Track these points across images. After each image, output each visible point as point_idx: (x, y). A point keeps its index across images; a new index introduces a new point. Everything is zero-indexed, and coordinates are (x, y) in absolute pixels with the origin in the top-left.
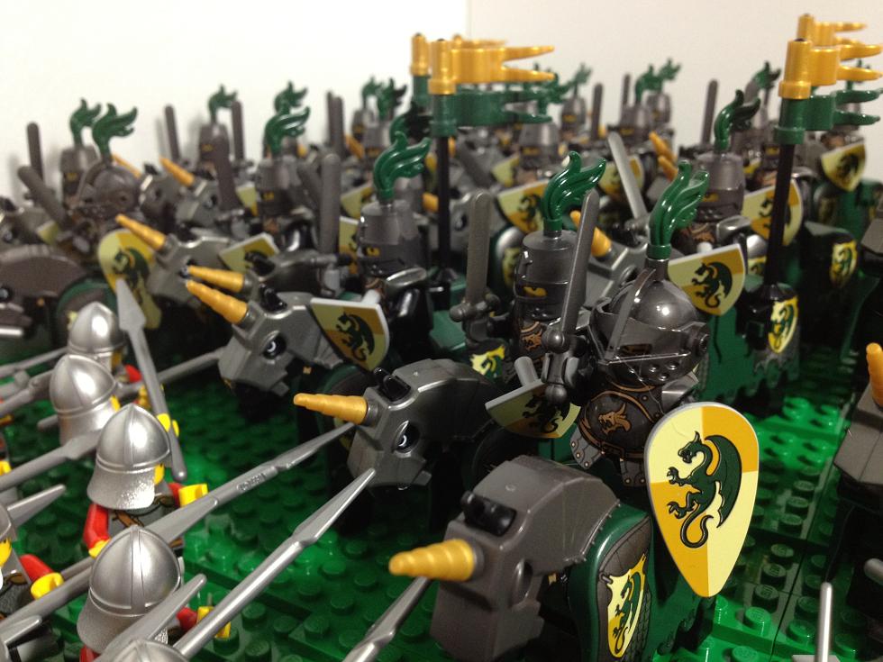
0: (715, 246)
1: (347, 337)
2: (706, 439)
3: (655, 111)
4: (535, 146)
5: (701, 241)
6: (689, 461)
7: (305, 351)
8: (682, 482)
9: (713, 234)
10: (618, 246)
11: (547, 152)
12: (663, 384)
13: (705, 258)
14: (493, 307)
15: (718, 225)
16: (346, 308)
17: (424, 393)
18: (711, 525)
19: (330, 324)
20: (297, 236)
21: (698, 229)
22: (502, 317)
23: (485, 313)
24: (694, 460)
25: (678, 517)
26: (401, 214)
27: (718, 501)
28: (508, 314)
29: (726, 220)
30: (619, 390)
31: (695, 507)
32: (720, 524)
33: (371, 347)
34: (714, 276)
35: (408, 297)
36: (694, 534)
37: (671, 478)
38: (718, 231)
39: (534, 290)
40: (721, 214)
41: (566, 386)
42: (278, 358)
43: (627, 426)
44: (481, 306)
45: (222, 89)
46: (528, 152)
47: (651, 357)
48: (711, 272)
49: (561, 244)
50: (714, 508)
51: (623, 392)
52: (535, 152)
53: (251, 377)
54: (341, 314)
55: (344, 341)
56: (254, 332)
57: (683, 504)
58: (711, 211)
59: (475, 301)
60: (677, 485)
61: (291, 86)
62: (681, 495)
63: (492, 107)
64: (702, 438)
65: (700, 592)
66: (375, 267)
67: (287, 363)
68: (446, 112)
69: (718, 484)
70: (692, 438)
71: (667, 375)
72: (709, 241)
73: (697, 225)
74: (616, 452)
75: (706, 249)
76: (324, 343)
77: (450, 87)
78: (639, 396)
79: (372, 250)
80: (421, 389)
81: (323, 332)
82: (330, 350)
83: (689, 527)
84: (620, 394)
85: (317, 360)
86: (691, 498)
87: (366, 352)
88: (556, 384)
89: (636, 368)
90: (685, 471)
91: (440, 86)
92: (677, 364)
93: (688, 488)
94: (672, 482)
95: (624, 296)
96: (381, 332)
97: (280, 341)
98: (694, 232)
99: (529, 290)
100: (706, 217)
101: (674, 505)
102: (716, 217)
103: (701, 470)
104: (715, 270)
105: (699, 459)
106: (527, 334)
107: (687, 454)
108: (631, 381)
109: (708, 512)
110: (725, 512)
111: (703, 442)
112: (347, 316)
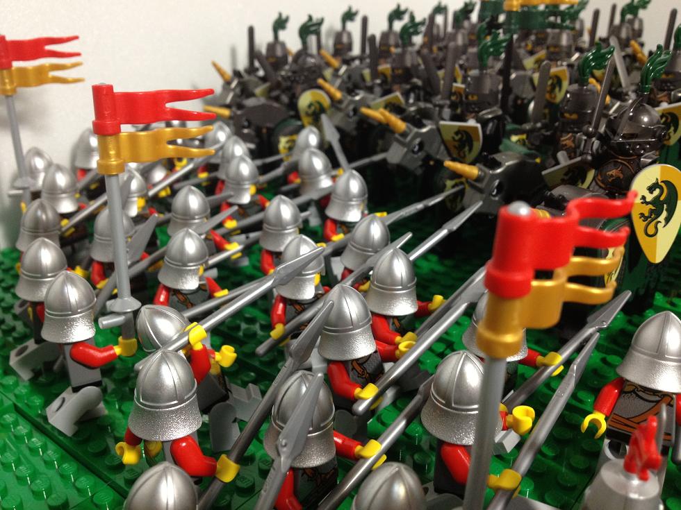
0: (670, 103)
1: (456, 144)
2: (662, 182)
3: (633, 30)
4: (557, 46)
5: (662, 101)
6: (651, 193)
7: (432, 152)
8: (648, 203)
9: (669, 98)
10: (614, 101)
11: (565, 50)
12: (642, 155)
13: (664, 110)
14: (545, 127)
15: (673, 93)
16: (460, 127)
17: (508, 166)
18: (660, 226)
19: (448, 136)
20: (412, 95)
21: (660, 95)
22: (548, 133)
23: (540, 129)
24: (654, 192)
25: (644, 221)
26: (491, 76)
27: (664, 214)
28: (551, 132)
29: (678, 90)
30: (619, 159)
31: (653, 216)
32: (665, 226)
33: (470, 150)
34: (669, 120)
35: (491, 125)
36: (651, 230)
37: (642, 201)
38: (672, 96)
39: (571, 115)
40: (674, 86)
41: (592, 155)
42: (420, 154)
43: (621, 176)
44: (539, 125)
45: (350, 9)
46: (552, 49)
47: (636, 140)
48: (667, 119)
49: (587, 90)
50: (662, 218)
51: (621, 159)
52: (557, 50)
53: (404, 163)
54: (456, 130)
55: (455, 147)
56: (409, 138)
57: (647, 214)
58: (669, 84)
59: (536, 122)
60: (644, 204)
61: (399, 6)
62: (646, 210)
63: (540, 19)
64: (659, 181)
65: (652, 260)
66: (473, 106)
67: (423, 157)
68: (513, 21)
69: (665, 206)
70: (654, 181)
71: (644, 149)
72: (667, 102)
73: (660, 93)
74: (614, 191)
75: (665, 106)
76: (442, 148)
77: (517, 7)
78: (629, 161)
79: (472, 97)
80: (507, 164)
81: (443, 142)
82: (445, 152)
83: (649, 227)
84: (619, 161)
85: (438, 157)
86: (651, 211)
87: (467, 153)
88: (588, 153)
89: (630, 145)
90: (649, 198)
91: (512, 6)
92: (650, 145)
93: (650, 206)
94: (642, 203)
95: (625, 112)
96: (478, 140)
97: (421, 145)
98: (659, 96)
99: (567, 115)
100: (666, 88)
101: (642, 215)
102: (672, 87)
103: (658, 197)
104: (669, 117)
105: (657, 192)
106: (563, 141)
107: (651, 189)
108: (626, 153)
109: (659, 219)
110: (668, 220)
111: (660, 184)
112: (460, 131)
